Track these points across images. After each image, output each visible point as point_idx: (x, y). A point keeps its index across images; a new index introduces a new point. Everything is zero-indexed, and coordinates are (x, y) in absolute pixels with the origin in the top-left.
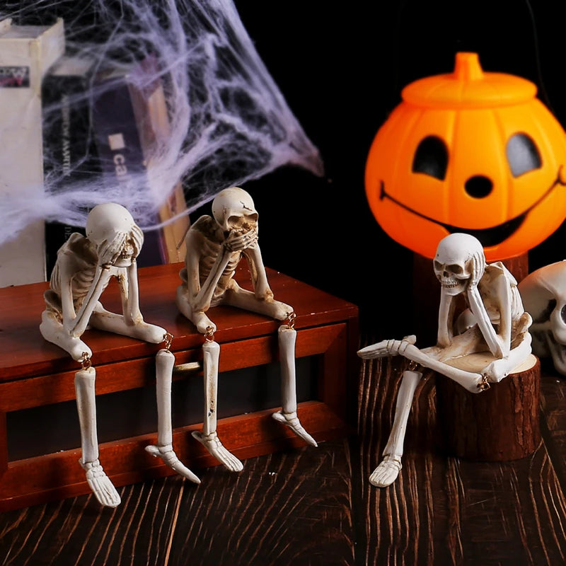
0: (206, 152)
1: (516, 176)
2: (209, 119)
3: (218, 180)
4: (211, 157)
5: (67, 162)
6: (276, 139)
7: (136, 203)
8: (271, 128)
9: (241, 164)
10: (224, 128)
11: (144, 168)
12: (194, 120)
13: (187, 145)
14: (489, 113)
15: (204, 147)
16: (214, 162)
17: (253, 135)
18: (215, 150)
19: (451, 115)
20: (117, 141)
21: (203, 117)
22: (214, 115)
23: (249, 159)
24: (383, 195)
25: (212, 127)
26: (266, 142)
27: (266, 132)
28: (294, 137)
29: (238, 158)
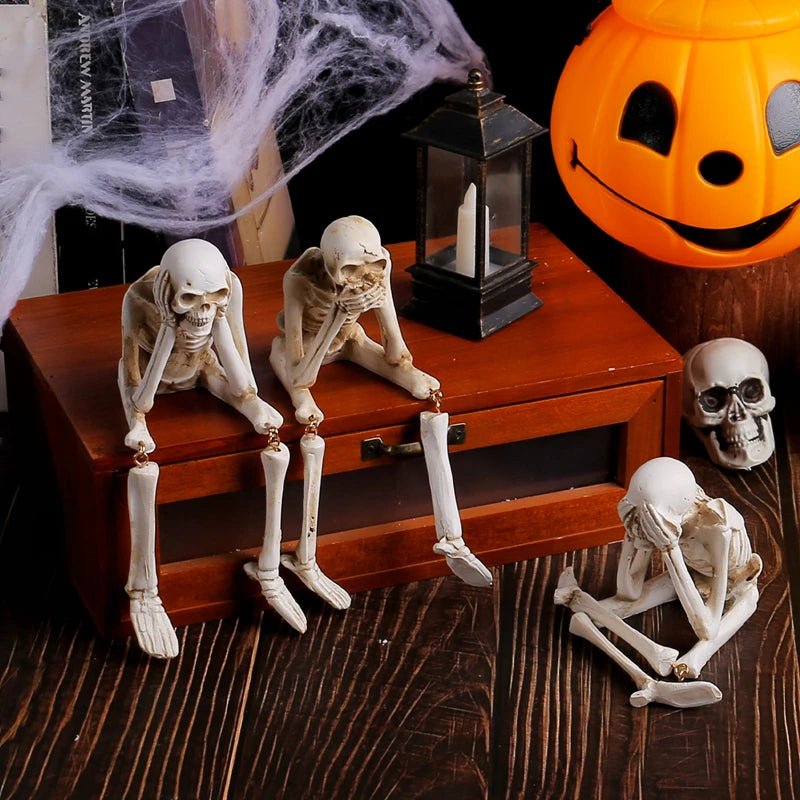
0: (303, 78)
1: (779, 150)
2: (308, 22)
3: (322, 124)
4: (311, 88)
5: (87, 113)
6: (416, 41)
7: (201, 183)
8: (409, 22)
9: (358, 90)
10: (332, 33)
11: (207, 129)
12: (284, 33)
13: (272, 75)
14: (744, 46)
15: (299, 72)
16: (315, 96)
17: (378, 40)
18: (317, 73)
19: (685, 48)
20: (164, 90)
21: (298, 22)
22: (315, 15)
23: (370, 79)
24: (575, 162)
25: (314, 34)
26: (400, 49)
27: (399, 33)
28: (447, 34)
29: (352, 80)
